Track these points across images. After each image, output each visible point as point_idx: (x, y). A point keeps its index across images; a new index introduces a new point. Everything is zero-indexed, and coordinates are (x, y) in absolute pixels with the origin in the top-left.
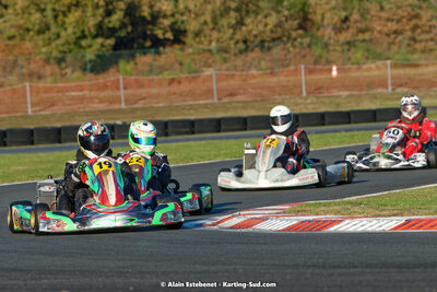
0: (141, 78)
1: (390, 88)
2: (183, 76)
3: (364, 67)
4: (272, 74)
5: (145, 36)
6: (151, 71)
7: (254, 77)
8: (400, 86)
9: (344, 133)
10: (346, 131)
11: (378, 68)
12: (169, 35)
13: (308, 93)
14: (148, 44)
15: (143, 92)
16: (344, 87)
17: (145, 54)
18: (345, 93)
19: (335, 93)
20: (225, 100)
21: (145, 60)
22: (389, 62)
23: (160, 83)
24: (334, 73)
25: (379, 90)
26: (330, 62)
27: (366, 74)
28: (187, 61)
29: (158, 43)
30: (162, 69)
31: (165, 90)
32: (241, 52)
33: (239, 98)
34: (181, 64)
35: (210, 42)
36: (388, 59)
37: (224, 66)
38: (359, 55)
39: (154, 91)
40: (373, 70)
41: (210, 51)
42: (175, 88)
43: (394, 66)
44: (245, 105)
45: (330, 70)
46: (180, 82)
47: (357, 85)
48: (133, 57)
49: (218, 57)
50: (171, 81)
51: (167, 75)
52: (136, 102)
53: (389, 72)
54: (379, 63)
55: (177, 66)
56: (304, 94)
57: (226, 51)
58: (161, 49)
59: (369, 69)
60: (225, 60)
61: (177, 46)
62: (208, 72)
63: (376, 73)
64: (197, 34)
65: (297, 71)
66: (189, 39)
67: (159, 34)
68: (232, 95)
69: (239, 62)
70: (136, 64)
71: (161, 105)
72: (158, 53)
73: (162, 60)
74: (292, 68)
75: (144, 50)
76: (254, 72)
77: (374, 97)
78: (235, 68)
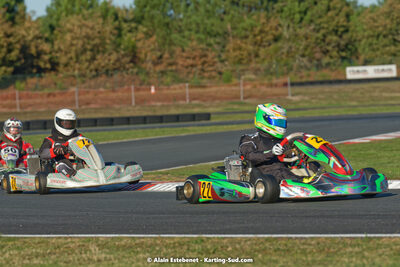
0: (30, 92)
1: (188, 101)
2: (57, 91)
3: (172, 87)
4: (114, 91)
5: (33, 66)
6: (36, 89)
7: (101, 93)
8: (195, 99)
9: (158, 130)
10: (160, 127)
11: (181, 88)
12: (48, 66)
13: (136, 103)
14: (35, 71)
15: (30, 101)
16: (159, 100)
17: (32, 77)
18: (159, 104)
19: (153, 103)
20: (83, 107)
21: (32, 81)
22: (187, 85)
23: (42, 96)
24: (153, 91)
25: (181, 102)
26: (150, 84)
27: (174, 92)
28: (59, 82)
29: (41, 71)
30: (43, 87)
31: (45, 100)
32: (94, 77)
33: (92, 106)
34: (55, 84)
35: (74, 70)
36: (187, 82)
37: (83, 86)
38: (168, 79)
39: (38, 101)
40: (176, 89)
41: (74, 76)
42: (52, 99)
43: (191, 87)
44: (96, 110)
45: (150, 89)
46: (54, 95)
47: (167, 98)
48: (24, 79)
49: (79, 80)
50: (49, 95)
51: (46, 91)
52: (26, 108)
53: (187, 91)
54: (181, 85)
55: (53, 86)
56: (133, 103)
57: (84, 76)
58: (43, 74)
59: (175, 89)
60: (84, 82)
61: (53, 73)
62: (73, 89)
63: (179, 91)
64: (66, 65)
65: (129, 90)
66: (61, 68)
67: (42, 64)
68: (88, 104)
69: (92, 83)
70: (27, 84)
71: (42, 110)
72: (41, 77)
73: (44, 81)
74: (126, 87)
75: (32, 75)
76: (102, 89)
77: (178, 106)
78: (90, 87)
